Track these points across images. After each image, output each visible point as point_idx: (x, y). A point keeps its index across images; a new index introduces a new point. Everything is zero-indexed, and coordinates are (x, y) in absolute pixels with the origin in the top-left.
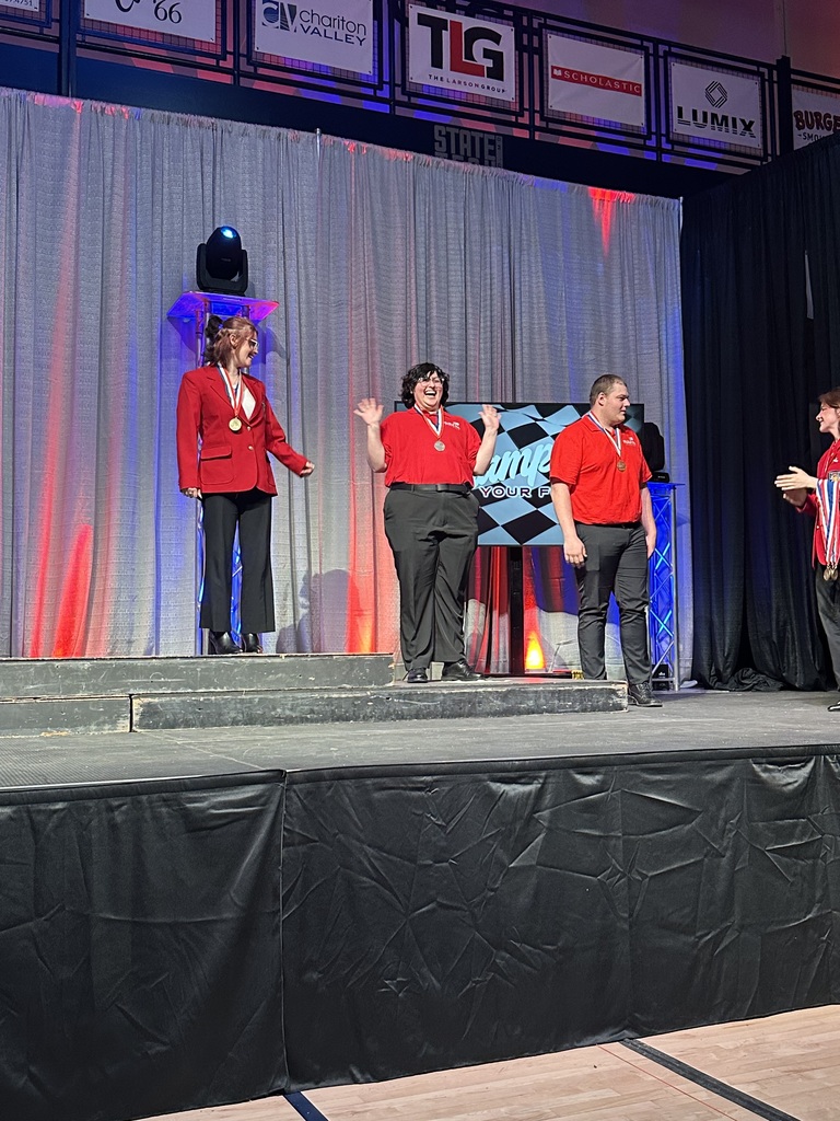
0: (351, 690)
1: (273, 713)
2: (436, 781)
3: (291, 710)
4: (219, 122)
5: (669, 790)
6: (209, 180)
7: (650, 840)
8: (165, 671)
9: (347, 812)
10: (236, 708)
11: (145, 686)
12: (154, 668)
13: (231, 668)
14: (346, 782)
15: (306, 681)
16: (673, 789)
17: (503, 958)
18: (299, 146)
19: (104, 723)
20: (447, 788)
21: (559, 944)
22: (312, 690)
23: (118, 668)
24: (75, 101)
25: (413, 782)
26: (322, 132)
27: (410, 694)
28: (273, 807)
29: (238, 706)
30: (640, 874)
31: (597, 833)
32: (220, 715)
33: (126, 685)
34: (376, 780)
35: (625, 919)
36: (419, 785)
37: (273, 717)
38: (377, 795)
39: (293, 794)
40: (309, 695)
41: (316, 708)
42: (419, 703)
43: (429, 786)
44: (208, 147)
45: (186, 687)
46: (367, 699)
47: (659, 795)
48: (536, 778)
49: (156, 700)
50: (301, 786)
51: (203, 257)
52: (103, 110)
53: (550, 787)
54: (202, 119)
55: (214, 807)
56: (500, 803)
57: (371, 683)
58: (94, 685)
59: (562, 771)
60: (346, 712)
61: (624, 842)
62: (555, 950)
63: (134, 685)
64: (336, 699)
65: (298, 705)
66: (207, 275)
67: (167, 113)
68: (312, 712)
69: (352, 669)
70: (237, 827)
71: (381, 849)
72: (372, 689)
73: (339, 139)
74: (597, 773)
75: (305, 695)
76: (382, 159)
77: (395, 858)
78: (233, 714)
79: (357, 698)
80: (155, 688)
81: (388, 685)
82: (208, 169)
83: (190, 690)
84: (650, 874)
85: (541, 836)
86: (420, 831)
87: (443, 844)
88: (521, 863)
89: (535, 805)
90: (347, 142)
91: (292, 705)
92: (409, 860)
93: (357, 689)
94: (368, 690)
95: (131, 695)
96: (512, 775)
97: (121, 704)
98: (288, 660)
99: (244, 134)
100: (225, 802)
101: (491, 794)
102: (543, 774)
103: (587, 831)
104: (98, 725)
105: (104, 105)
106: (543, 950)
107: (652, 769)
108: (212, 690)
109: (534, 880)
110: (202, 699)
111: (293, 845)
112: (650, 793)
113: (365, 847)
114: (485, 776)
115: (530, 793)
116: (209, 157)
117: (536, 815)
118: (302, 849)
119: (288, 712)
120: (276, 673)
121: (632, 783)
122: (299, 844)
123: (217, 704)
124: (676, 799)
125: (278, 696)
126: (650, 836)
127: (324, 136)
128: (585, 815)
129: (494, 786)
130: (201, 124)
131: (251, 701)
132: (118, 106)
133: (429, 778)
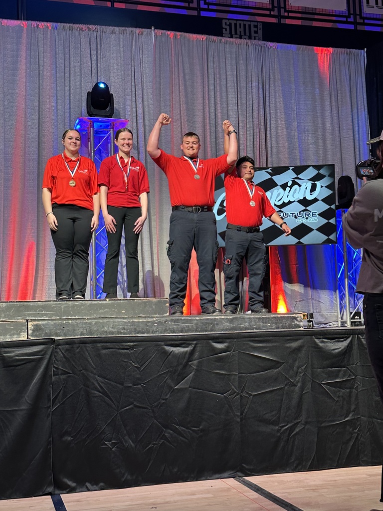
0: (145, 317)
1: (103, 330)
2: (135, 345)
3: (112, 328)
4: (99, 27)
5: (266, 351)
6: (94, 58)
7: (253, 376)
8: (44, 308)
9: (87, 360)
10: (82, 327)
11: (34, 315)
12: (39, 306)
13: (80, 306)
14: (87, 345)
15: (121, 312)
16: (268, 351)
17: (169, 433)
18: (143, 36)
19: (13, 334)
20: (141, 349)
21: (201, 427)
22: (124, 318)
23: (20, 306)
24: (23, 22)
25: (123, 346)
26: (155, 28)
27: (178, 319)
28: (48, 356)
29: (84, 326)
30: (247, 393)
31: (224, 373)
32: (74, 330)
33: (25, 315)
34: (103, 344)
35: (238, 416)
36: (126, 347)
37: (103, 332)
38: (104, 351)
39: (59, 350)
40: (122, 320)
41: (126, 327)
42: (183, 324)
43: (132, 348)
44: (93, 40)
45: (56, 316)
46: (153, 323)
47: (260, 353)
48: (190, 344)
49: (40, 323)
50: (63, 346)
51: (90, 99)
52: (38, 26)
53: (198, 349)
54: (90, 26)
55: (17, 356)
56: (170, 356)
57: (156, 314)
58: (8, 315)
59: (205, 342)
60: (142, 329)
61: (239, 377)
62: (199, 430)
63: (29, 315)
64: (137, 322)
65: (116, 325)
66: (92, 108)
67: (71, 25)
68: (124, 329)
69: (145, 307)
70: (29, 366)
71: (105, 378)
72: (156, 317)
73: (164, 31)
74: (225, 342)
75: (120, 320)
76: (189, 40)
77: (112, 383)
78: (81, 330)
79: (149, 322)
80: (40, 317)
81: (166, 315)
82: (94, 53)
83: (58, 318)
84: (253, 394)
85: (193, 373)
86: (126, 369)
87: (138, 376)
88: (181, 387)
89: (189, 358)
90: (169, 32)
91: (113, 326)
92: (120, 384)
93: (149, 317)
94: (154, 317)
95: (27, 320)
96: (177, 343)
97: (22, 325)
98: (110, 302)
99: (113, 32)
100: (23, 354)
101: (165, 353)
102: (195, 342)
103: (218, 371)
104: (10, 335)
105: (38, 23)
106: (191, 429)
107: (255, 341)
108: (70, 318)
109: (187, 395)
110: (64, 322)
111: (58, 375)
112: (255, 352)
113: (96, 376)
114: (162, 343)
115: (187, 351)
116: (94, 46)
117: (190, 363)
118: (63, 377)
119: (111, 329)
120: (104, 309)
121: (244, 347)
122: (62, 374)
123: (73, 325)
124: (269, 356)
125: (105, 320)
126: (255, 374)
127: (156, 31)
128: (217, 364)
129: (167, 348)
130: (89, 29)
131: (90, 323)
132: (46, 23)
133: (132, 344)
